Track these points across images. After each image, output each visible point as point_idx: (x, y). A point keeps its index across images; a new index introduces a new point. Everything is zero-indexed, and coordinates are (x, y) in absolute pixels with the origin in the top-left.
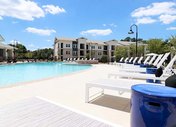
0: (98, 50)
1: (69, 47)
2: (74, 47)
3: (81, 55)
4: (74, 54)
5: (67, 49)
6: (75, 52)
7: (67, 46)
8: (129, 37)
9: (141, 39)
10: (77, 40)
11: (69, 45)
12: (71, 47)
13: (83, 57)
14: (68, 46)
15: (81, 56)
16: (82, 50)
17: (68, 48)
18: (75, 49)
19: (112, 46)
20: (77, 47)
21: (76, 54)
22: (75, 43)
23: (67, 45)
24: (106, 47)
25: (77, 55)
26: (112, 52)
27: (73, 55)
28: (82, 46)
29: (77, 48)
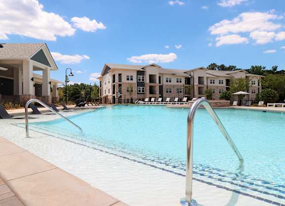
0: (176, 85)
1: (132, 79)
2: (140, 80)
3: (150, 93)
4: (140, 91)
5: (128, 83)
6: (141, 88)
7: (128, 79)
8: (214, 64)
9: (233, 67)
10: (142, 68)
11: (132, 77)
12: (135, 81)
13: (154, 95)
14: (130, 78)
15: (151, 95)
16: (152, 84)
17: (130, 81)
18: (141, 84)
19: (199, 77)
20: (143, 80)
21: (143, 91)
22: (141, 73)
23: (128, 76)
24: (188, 80)
25: (144, 94)
26: (199, 87)
27: (138, 94)
28: (152, 78)
29: (144, 82)
